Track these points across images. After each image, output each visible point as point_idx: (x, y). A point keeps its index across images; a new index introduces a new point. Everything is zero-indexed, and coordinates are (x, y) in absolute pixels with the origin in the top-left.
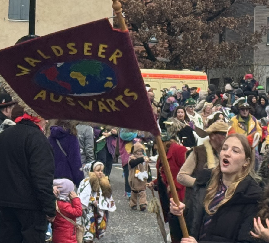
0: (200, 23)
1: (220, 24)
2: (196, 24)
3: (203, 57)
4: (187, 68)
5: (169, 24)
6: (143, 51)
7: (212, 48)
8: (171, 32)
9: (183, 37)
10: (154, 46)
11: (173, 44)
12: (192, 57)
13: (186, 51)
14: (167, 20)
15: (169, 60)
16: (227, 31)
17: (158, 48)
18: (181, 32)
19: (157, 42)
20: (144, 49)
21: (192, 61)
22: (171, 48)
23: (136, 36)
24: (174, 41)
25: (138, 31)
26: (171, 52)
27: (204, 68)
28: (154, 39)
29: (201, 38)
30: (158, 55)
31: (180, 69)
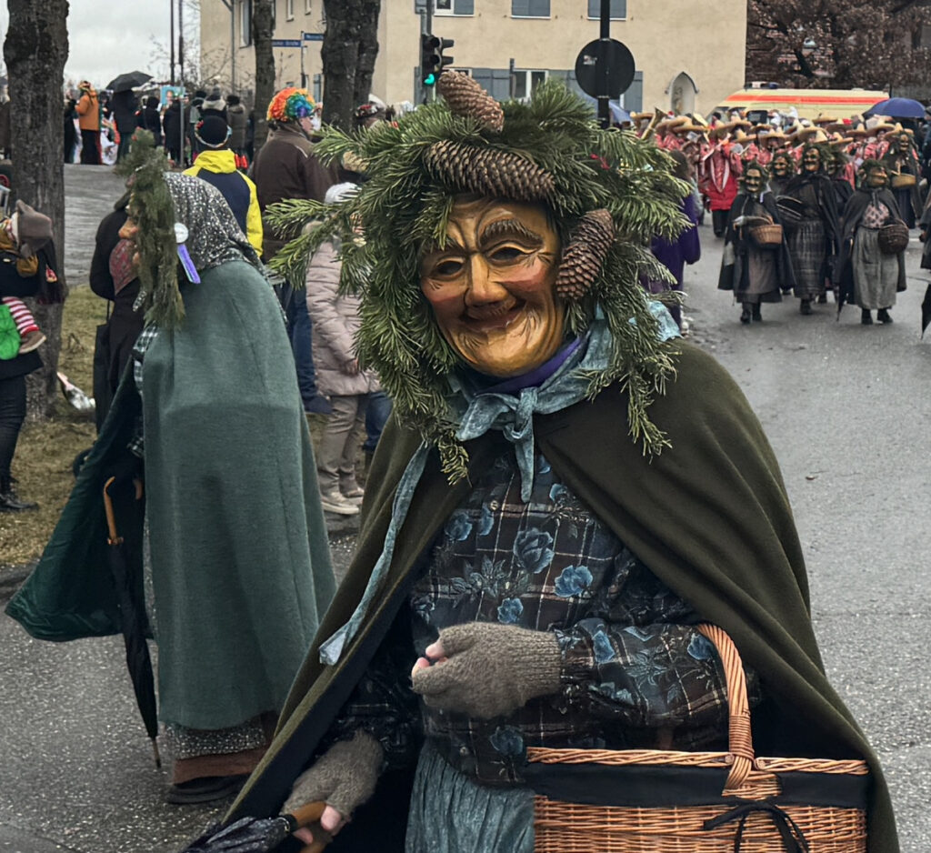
0: (884, 17)
1: (913, 17)
2: (876, 19)
3: (888, 69)
4: (860, 87)
5: (834, 20)
6: (794, 63)
7: (902, 54)
8: (837, 33)
9: (855, 39)
10: (811, 54)
11: (840, 50)
12: (870, 69)
13: (861, 61)
14: (830, 14)
15: (833, 75)
16: (924, 27)
17: (817, 58)
18: (853, 30)
19: (815, 48)
20: (796, 59)
21: (870, 76)
22: (836, 56)
23: (784, 41)
24: (841, 45)
25: (786, 33)
26: (837, 63)
27: (888, 85)
28: (812, 43)
29: (885, 40)
30: (817, 67)
31: (849, 88)
